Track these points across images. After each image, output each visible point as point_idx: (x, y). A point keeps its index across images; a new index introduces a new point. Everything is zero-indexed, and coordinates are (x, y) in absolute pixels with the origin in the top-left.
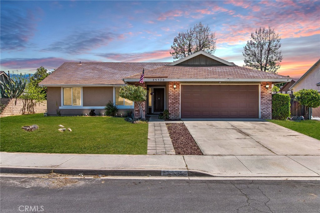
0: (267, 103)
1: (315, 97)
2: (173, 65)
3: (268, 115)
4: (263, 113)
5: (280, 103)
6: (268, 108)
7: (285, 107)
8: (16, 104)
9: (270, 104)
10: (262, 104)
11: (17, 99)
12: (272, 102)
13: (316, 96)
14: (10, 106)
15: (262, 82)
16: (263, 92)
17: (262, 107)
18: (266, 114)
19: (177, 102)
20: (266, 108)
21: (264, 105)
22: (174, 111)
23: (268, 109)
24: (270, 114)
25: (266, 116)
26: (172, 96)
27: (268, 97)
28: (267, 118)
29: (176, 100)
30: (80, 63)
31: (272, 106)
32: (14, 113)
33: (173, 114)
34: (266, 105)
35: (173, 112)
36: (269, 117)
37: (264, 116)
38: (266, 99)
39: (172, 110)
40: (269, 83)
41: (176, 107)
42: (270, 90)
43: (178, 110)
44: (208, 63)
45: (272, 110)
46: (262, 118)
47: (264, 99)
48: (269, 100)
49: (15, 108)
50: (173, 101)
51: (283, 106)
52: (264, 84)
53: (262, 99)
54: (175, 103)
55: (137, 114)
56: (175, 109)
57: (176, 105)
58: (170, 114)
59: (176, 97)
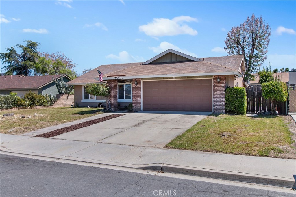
0: (220, 97)
1: (274, 90)
2: (147, 64)
3: (220, 109)
4: (216, 106)
5: (234, 96)
6: (221, 101)
7: (238, 101)
8: (67, 98)
9: (223, 98)
10: (215, 98)
11: (68, 95)
12: (225, 96)
13: (275, 88)
14: (61, 100)
15: (215, 76)
16: (216, 86)
17: (215, 100)
18: (219, 107)
19: (138, 96)
20: (219, 101)
21: (216, 99)
22: (137, 104)
23: (221, 103)
24: (222, 108)
25: (219, 109)
26: (135, 91)
27: (221, 91)
28: (219, 112)
29: (138, 94)
30: (110, 65)
31: (225, 100)
32: (66, 105)
33: (136, 107)
34: (219, 99)
35: (135, 105)
36: (222, 111)
37: (216, 110)
38: (219, 93)
39: (135, 103)
40: (222, 76)
41: (138, 101)
42: (223, 84)
43: (140, 104)
45: (226, 104)
47: (217, 93)
48: (221, 94)
49: (66, 101)
50: (135, 95)
51: (237, 99)
52: (217, 77)
53: (215, 93)
54: (137, 97)
56: (137, 102)
57: (138, 99)
58: (133, 107)
59: (138, 92)
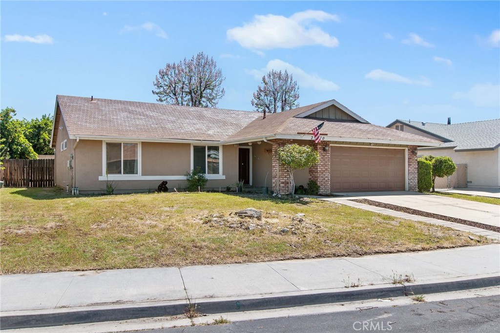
0: (414, 172)
2: (303, 117)
4: (410, 183)
6: (415, 178)
9: (416, 173)
10: (410, 173)
17: (410, 176)
18: (413, 185)
19: (326, 170)
20: (413, 178)
22: (324, 182)
24: (416, 186)
26: (322, 161)
27: (414, 165)
29: (326, 167)
33: (323, 187)
34: (413, 174)
35: (322, 184)
36: (416, 189)
37: (411, 188)
38: (413, 167)
39: (322, 182)
41: (326, 178)
43: (328, 182)
44: (337, 118)
45: (418, 180)
46: (409, 190)
47: (411, 168)
48: (415, 168)
50: (322, 168)
52: (411, 148)
54: (324, 171)
55: (283, 188)
56: (324, 179)
57: (326, 174)
58: (319, 187)
59: (326, 163)
